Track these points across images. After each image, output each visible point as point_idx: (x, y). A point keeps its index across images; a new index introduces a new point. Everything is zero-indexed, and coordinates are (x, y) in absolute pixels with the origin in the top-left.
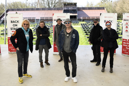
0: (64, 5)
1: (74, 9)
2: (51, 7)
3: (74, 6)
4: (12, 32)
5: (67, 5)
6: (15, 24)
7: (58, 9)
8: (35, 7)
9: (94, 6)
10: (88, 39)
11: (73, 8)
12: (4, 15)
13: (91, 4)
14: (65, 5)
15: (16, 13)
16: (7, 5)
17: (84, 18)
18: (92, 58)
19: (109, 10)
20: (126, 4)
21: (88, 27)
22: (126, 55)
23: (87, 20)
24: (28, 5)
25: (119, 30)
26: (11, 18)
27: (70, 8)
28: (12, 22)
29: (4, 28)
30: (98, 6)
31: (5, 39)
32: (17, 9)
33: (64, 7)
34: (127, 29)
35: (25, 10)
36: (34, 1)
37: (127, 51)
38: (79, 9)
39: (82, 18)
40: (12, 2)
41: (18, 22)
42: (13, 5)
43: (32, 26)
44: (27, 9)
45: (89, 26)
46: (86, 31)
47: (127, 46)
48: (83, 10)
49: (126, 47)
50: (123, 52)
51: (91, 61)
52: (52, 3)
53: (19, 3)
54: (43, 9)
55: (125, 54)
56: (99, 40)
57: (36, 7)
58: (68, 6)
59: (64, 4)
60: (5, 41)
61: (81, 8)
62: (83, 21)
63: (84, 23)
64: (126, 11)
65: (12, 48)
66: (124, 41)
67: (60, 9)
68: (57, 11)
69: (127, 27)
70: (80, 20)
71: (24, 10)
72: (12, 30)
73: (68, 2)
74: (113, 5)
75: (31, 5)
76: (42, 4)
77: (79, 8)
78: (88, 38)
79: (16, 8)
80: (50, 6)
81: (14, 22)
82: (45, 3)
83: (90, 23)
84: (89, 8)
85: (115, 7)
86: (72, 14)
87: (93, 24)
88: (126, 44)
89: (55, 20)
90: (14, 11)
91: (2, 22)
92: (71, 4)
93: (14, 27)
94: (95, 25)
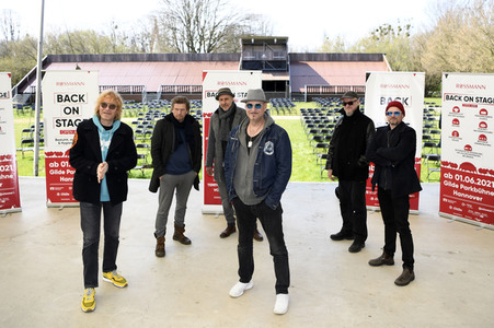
0: (244, 45)
1: (279, 58)
2: (199, 50)
3: (278, 49)
4: (62, 132)
5: (253, 45)
6: (71, 105)
7: (224, 59)
8: (144, 50)
9: (347, 49)
10: (325, 161)
11: (276, 54)
12: (33, 76)
13: (338, 44)
14: (249, 43)
15: (78, 68)
16: (46, 41)
17: (311, 90)
18: (337, 225)
19: (398, 63)
20: (458, 45)
21: (326, 122)
22: (455, 217)
23: (324, 97)
24: (118, 43)
25: (433, 132)
26: (57, 84)
27: (266, 55)
28: (60, 98)
29: (34, 121)
30: (362, 50)
31: (38, 159)
32: (81, 56)
33: (244, 50)
34: (456, 128)
35: (109, 58)
36: (139, 31)
37: (458, 204)
38: (296, 59)
39: (304, 90)
40: (63, 31)
41: (81, 98)
42: (66, 43)
43: (131, 116)
44: (117, 58)
45: (330, 118)
46: (318, 134)
47: (457, 186)
48: (310, 63)
49: (455, 189)
50: (444, 208)
51: (334, 238)
52: (202, 38)
53: (86, 35)
54: (172, 58)
55: (451, 212)
56: (363, 163)
57: (148, 51)
58: (257, 49)
59: (243, 40)
60: (37, 166)
61: (302, 54)
62: (309, 100)
63: (313, 106)
64: (457, 66)
65: (60, 189)
66: (448, 171)
67: (231, 57)
68: (220, 64)
69: (456, 120)
70: (298, 96)
71: (104, 59)
72: (62, 128)
73: (259, 33)
74: (414, 47)
75: (128, 43)
76: (168, 40)
77: (295, 54)
78: (324, 157)
79: (77, 53)
80: (197, 46)
81: (67, 99)
82: (178, 35)
83: (333, 108)
84: (329, 55)
85: (419, 52)
86: (270, 77)
87: (342, 111)
88: (453, 181)
89: (209, 95)
90: (69, 61)
91: (28, 101)
92: (267, 42)
93: (68, 117)
94: (349, 111)
